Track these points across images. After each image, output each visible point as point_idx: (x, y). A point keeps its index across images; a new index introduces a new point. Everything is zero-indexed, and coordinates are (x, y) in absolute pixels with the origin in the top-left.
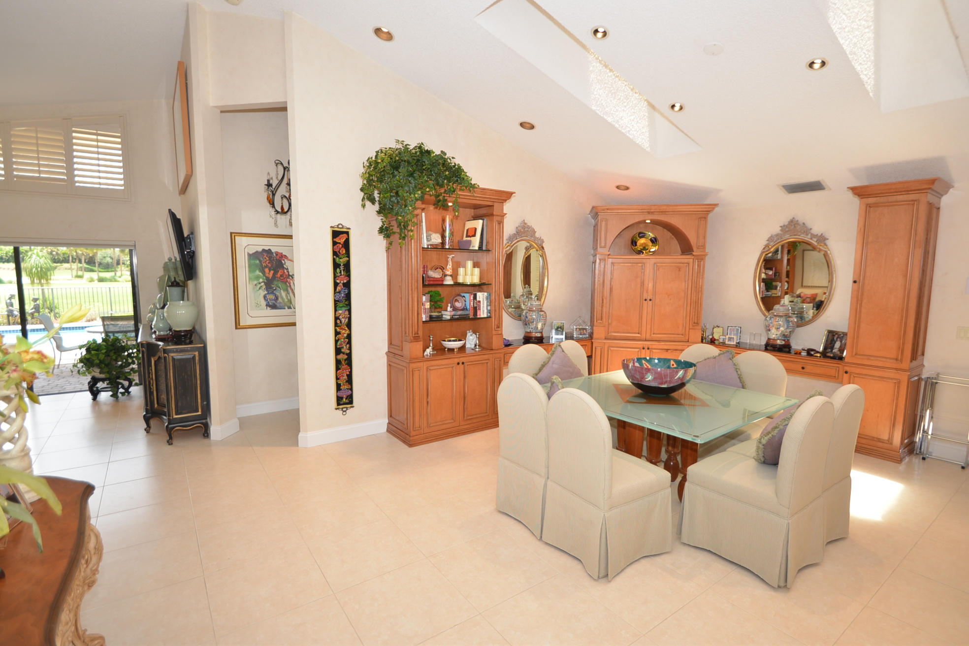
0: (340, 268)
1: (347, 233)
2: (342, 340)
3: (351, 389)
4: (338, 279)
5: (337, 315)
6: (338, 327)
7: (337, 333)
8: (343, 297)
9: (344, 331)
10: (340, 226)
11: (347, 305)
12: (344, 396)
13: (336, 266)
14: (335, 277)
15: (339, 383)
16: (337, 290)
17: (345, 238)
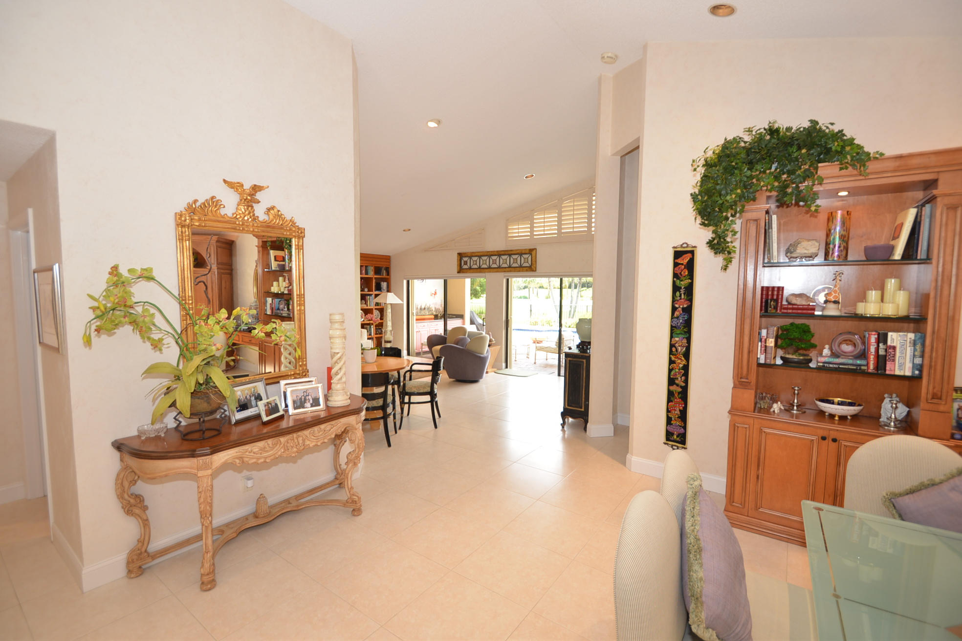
0: (680, 292)
1: (692, 252)
2: (677, 370)
3: (685, 428)
4: (676, 304)
5: (673, 342)
6: (673, 355)
7: (671, 362)
8: (681, 323)
9: (679, 361)
10: (685, 245)
11: (685, 332)
12: (675, 433)
13: (676, 288)
14: (674, 301)
15: (670, 416)
16: (675, 315)
17: (689, 259)
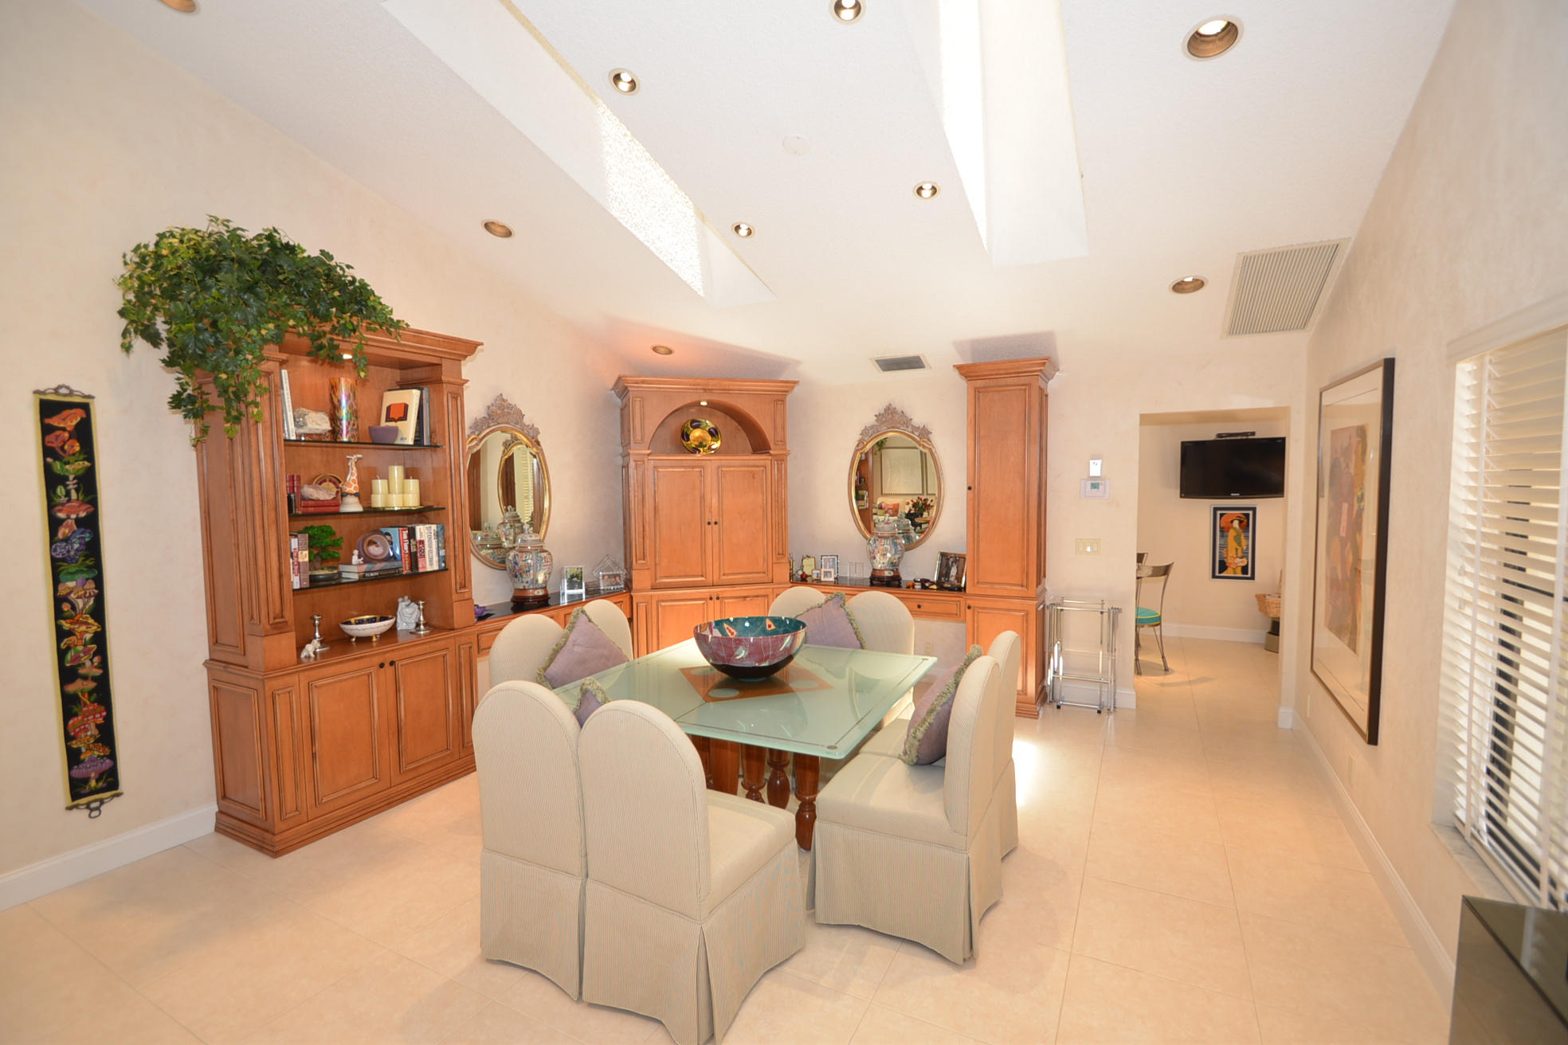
0: (66, 486)
1: (86, 407)
2: (80, 648)
3: (113, 756)
4: (60, 511)
5: (62, 591)
6: (65, 619)
7: (61, 634)
8: (77, 550)
9: (83, 628)
10: (63, 391)
11: (89, 568)
12: (93, 775)
13: (52, 480)
14: (51, 505)
15: (75, 746)
16: (60, 535)
17: (79, 419)
